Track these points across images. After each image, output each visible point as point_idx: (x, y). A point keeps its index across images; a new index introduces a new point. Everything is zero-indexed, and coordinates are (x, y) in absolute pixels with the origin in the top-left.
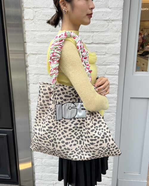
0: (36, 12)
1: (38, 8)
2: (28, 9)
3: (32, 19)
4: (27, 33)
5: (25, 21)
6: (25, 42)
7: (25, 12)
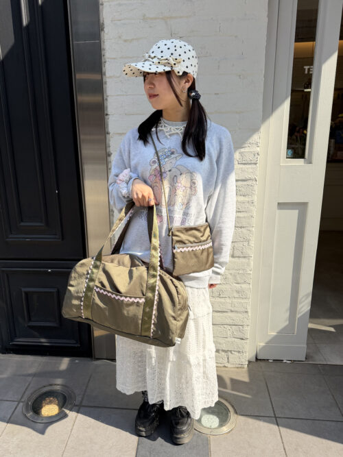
3: (118, 75)
4: (109, 99)
5: (108, 80)
6: (107, 115)
7: (107, 65)
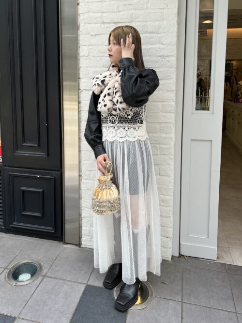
0: (91, 49)
1: (93, 45)
2: (84, 47)
3: (87, 55)
6: (80, 78)
7: (80, 49)
